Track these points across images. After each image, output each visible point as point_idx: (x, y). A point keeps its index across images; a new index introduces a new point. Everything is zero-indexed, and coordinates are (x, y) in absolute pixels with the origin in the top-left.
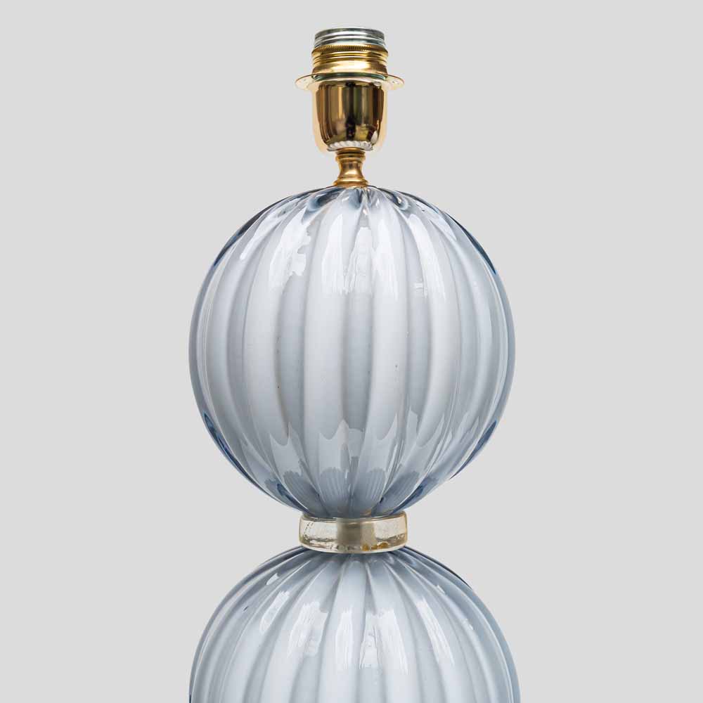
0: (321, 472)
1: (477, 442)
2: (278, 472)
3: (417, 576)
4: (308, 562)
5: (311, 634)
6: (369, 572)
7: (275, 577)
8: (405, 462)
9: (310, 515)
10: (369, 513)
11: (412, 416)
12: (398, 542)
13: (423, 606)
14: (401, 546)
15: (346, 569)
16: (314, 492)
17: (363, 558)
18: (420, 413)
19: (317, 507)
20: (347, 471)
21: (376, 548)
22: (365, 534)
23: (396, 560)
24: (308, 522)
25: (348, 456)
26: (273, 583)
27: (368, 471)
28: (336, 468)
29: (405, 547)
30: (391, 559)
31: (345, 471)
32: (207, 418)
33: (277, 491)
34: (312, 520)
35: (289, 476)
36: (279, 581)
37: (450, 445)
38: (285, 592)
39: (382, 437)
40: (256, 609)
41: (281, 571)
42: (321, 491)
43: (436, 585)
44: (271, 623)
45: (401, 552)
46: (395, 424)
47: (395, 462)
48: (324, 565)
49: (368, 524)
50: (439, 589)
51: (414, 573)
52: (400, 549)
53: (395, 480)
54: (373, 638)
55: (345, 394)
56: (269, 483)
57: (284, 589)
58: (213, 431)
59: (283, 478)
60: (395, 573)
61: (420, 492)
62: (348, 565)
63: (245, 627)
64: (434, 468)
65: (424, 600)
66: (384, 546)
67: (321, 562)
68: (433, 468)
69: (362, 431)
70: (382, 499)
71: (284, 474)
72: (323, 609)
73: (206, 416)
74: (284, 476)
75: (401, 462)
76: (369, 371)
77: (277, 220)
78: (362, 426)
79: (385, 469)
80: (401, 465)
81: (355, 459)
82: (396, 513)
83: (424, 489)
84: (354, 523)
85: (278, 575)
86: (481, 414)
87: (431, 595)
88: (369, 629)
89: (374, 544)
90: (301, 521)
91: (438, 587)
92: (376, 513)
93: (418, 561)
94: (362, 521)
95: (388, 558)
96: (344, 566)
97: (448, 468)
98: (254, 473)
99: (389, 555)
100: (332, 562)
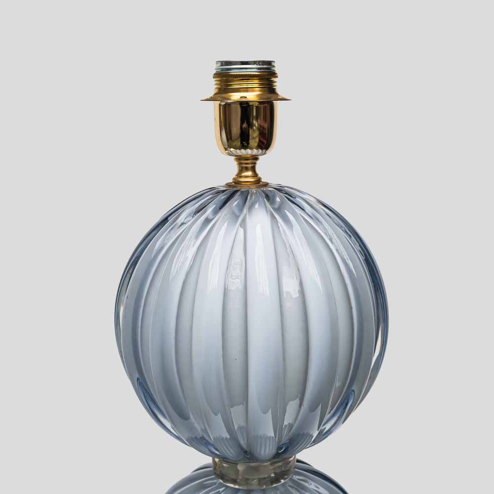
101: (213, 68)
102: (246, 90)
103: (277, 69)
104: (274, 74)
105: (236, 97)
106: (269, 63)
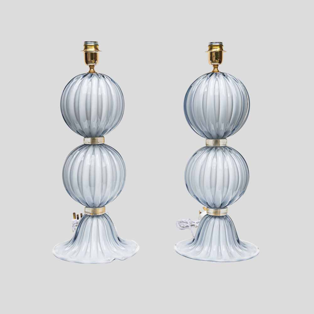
10: (95, 136)
19: (85, 135)
49: (96, 139)
70: (97, 134)
77: (76, 80)
101: (208, 44)
102: (217, 48)
103: (223, 44)
104: (222, 45)
105: (213, 50)
106: (221, 43)
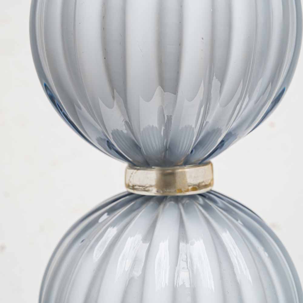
0: (142, 130)
1: (270, 103)
2: (106, 130)
3: (221, 212)
4: (132, 203)
5: (135, 261)
6: (182, 210)
7: (105, 216)
8: (210, 119)
9: (134, 165)
10: (182, 163)
11: (215, 82)
12: (206, 186)
13: (226, 237)
14: (208, 189)
15: (163, 208)
16: (136, 147)
17: (177, 199)
18: (222, 81)
19: (139, 158)
20: (163, 128)
21: (188, 191)
22: (178, 180)
23: (204, 201)
24: (132, 171)
25: (164, 115)
26: (104, 221)
27: (180, 128)
28: (154, 126)
29: (211, 190)
30: (200, 199)
31: (161, 128)
32: (47, 88)
33: (107, 147)
34: (135, 169)
35: (116, 133)
36: (109, 219)
37: (248, 105)
38: (113, 228)
39: (191, 99)
40: (90, 241)
41: (111, 211)
42: (142, 145)
43: (237, 220)
44: (102, 252)
45: (208, 194)
46: (202, 89)
47: (202, 121)
48: (145, 205)
49: (182, 172)
50: (239, 223)
51: (219, 211)
52: (208, 192)
53: (202, 134)
54: (186, 263)
55: (160, 63)
56: (100, 140)
57: (113, 225)
58: (52, 98)
59: (110, 135)
60: (203, 211)
61: (222, 146)
62: (165, 205)
63: (81, 256)
64: (235, 124)
65: (228, 232)
66: (194, 189)
67: (143, 203)
68: (233, 125)
69: (175, 94)
70: (192, 151)
71: (111, 132)
72: (145, 240)
73: (45, 85)
74: (112, 134)
75: (207, 120)
76: (180, 44)
78: (175, 91)
79: (193, 126)
80: (207, 122)
81: (170, 118)
82: (203, 162)
83: (225, 144)
84: (170, 171)
85: (108, 214)
86: (273, 80)
87: (233, 228)
88: (182, 256)
89: (187, 188)
90: (126, 170)
91: (239, 222)
92: (187, 162)
93: (223, 201)
94: (175, 170)
95: (198, 199)
96: (162, 206)
97: (247, 125)
98: (87, 131)
99: (198, 196)
100: (151, 203)
